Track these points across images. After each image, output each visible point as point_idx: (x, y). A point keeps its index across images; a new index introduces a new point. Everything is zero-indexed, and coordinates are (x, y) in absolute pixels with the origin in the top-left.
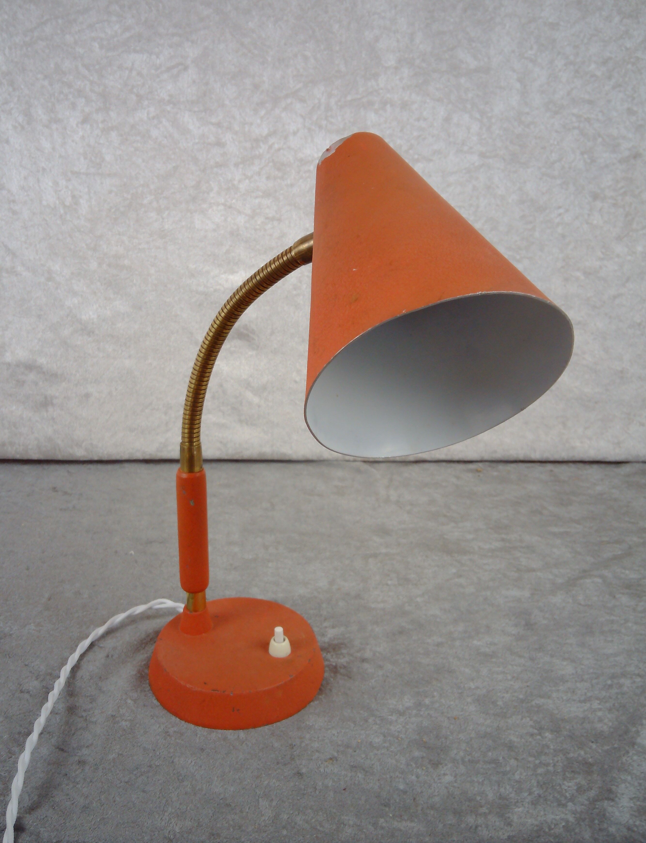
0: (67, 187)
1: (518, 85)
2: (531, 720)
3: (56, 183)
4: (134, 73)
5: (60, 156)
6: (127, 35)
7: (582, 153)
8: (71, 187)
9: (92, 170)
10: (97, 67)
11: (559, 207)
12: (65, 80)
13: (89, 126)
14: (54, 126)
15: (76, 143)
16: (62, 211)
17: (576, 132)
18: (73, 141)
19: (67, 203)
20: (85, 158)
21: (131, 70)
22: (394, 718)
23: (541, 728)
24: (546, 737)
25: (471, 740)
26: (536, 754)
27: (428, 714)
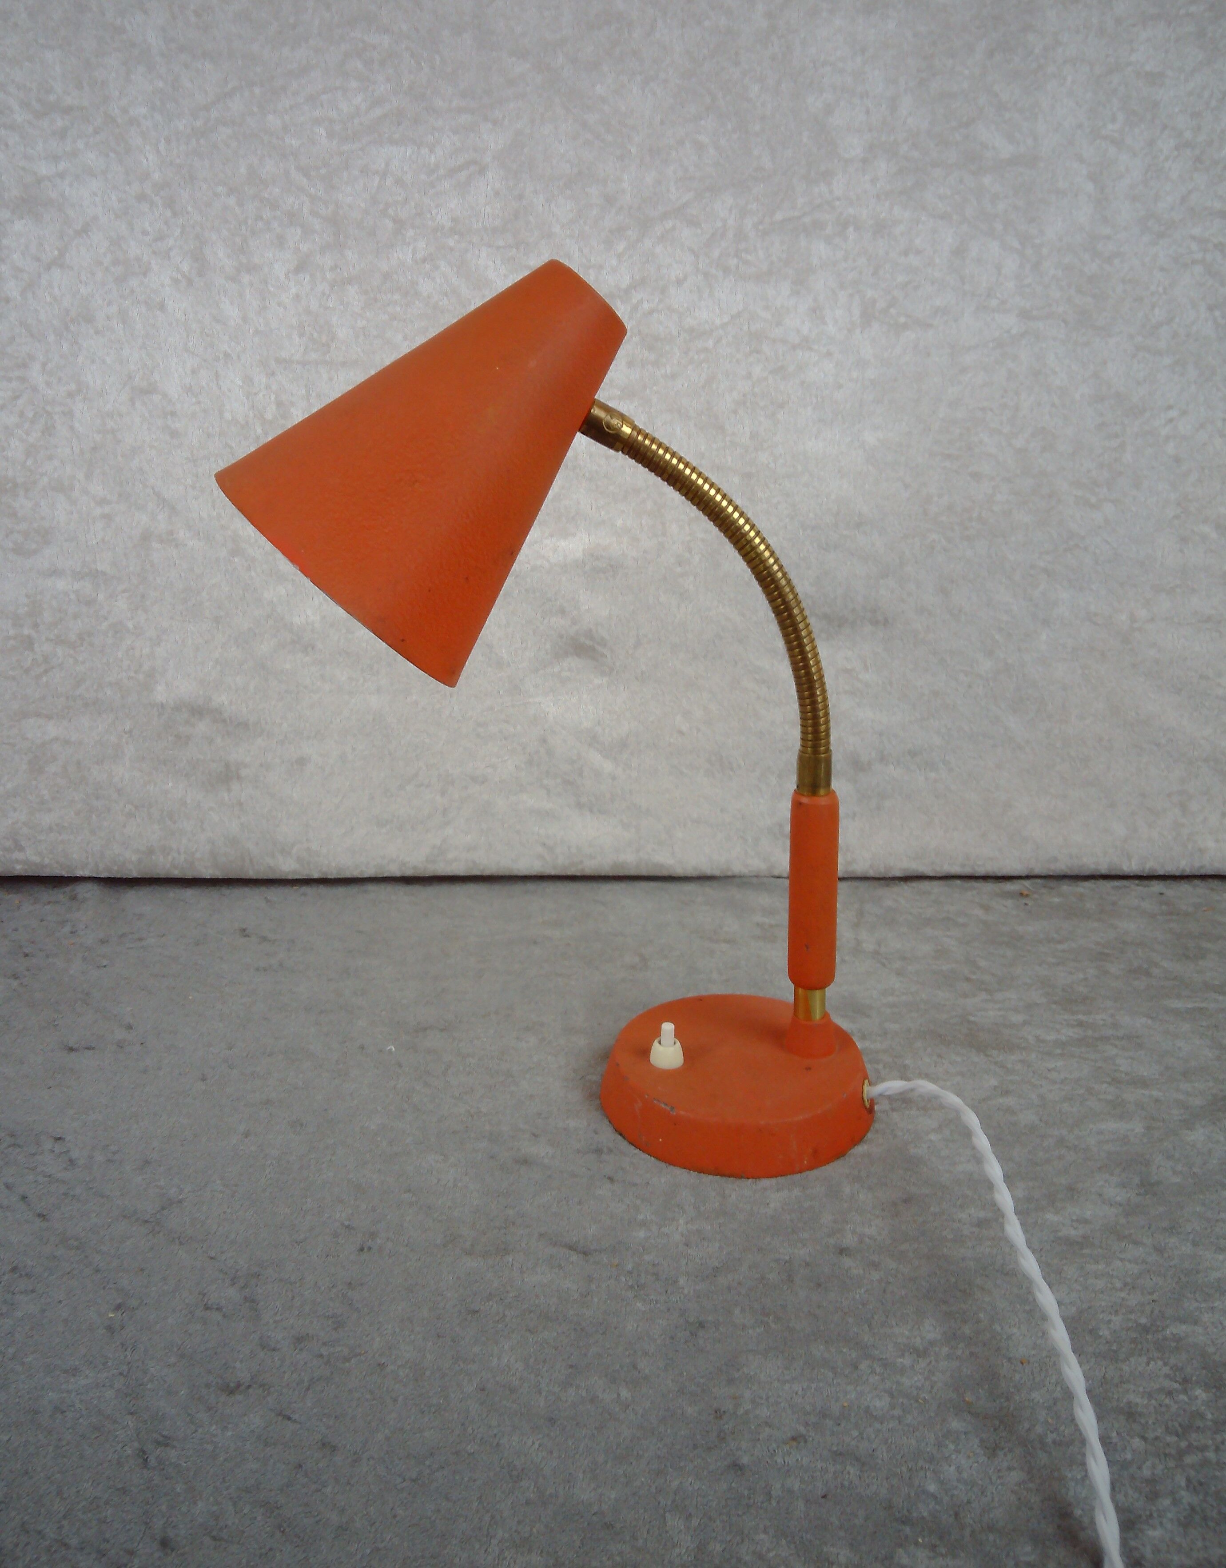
0: (268, 387)
1: (1090, 187)
2: (1165, 1364)
3: (248, 380)
4: (389, 181)
5: (257, 332)
6: (378, 112)
7: (1211, 309)
8: (274, 387)
9: (313, 356)
10: (323, 171)
11: (1170, 407)
12: (266, 196)
13: (308, 278)
14: (246, 278)
15: (285, 308)
16: (259, 431)
17: (1198, 269)
18: (279, 305)
19: (269, 416)
20: (301, 335)
21: (384, 175)
22: (907, 1361)
23: (1186, 1381)
24: (1196, 1398)
25: (1055, 1404)
26: (1180, 1430)
27: (972, 1354)
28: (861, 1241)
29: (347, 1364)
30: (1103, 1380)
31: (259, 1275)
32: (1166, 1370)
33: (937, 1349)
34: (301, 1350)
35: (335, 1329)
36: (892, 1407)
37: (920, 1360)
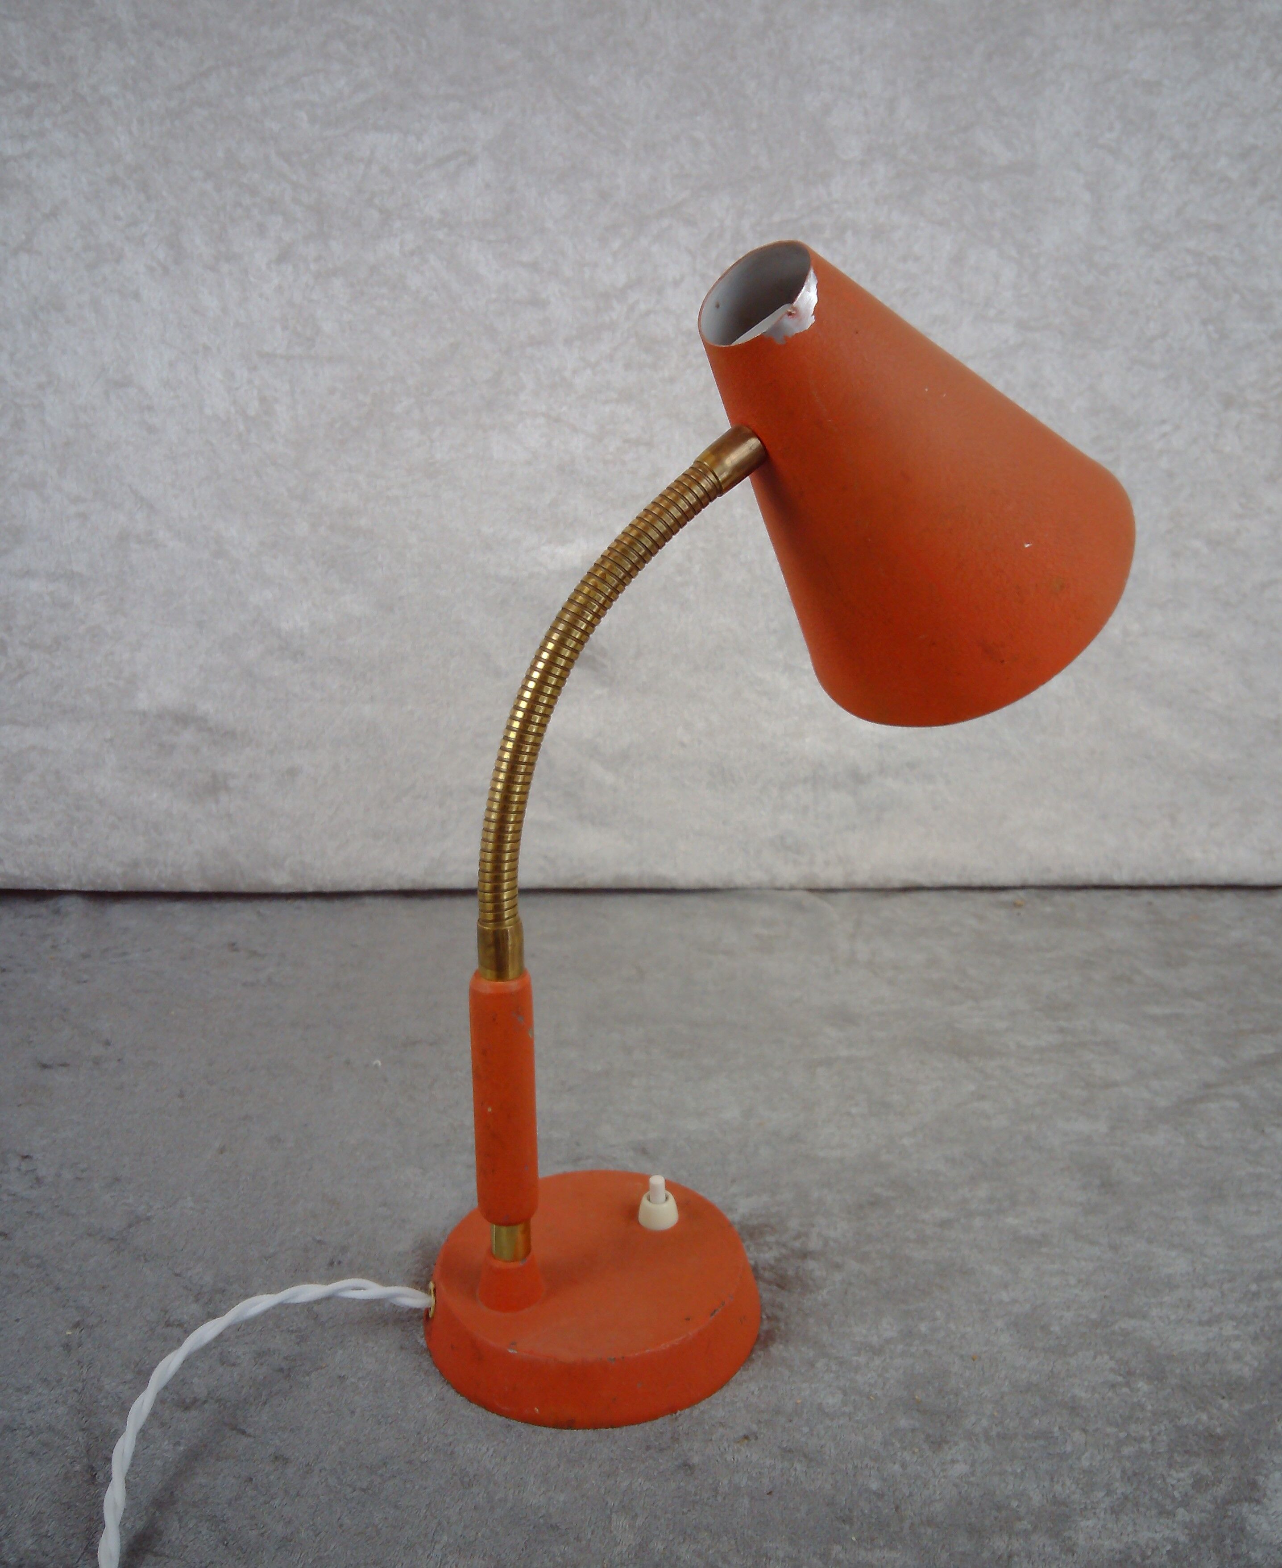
22: (862, 1359)
23: (1130, 1373)
24: (1138, 1390)
25: (1002, 1398)
26: (1120, 1420)
27: (926, 1351)
28: (826, 1244)
29: (307, 1378)
30: (1050, 1374)
31: (224, 1291)
32: (1112, 1364)
33: (892, 1347)
34: (262, 1364)
35: (298, 1343)
36: (845, 1403)
37: (876, 1358)
